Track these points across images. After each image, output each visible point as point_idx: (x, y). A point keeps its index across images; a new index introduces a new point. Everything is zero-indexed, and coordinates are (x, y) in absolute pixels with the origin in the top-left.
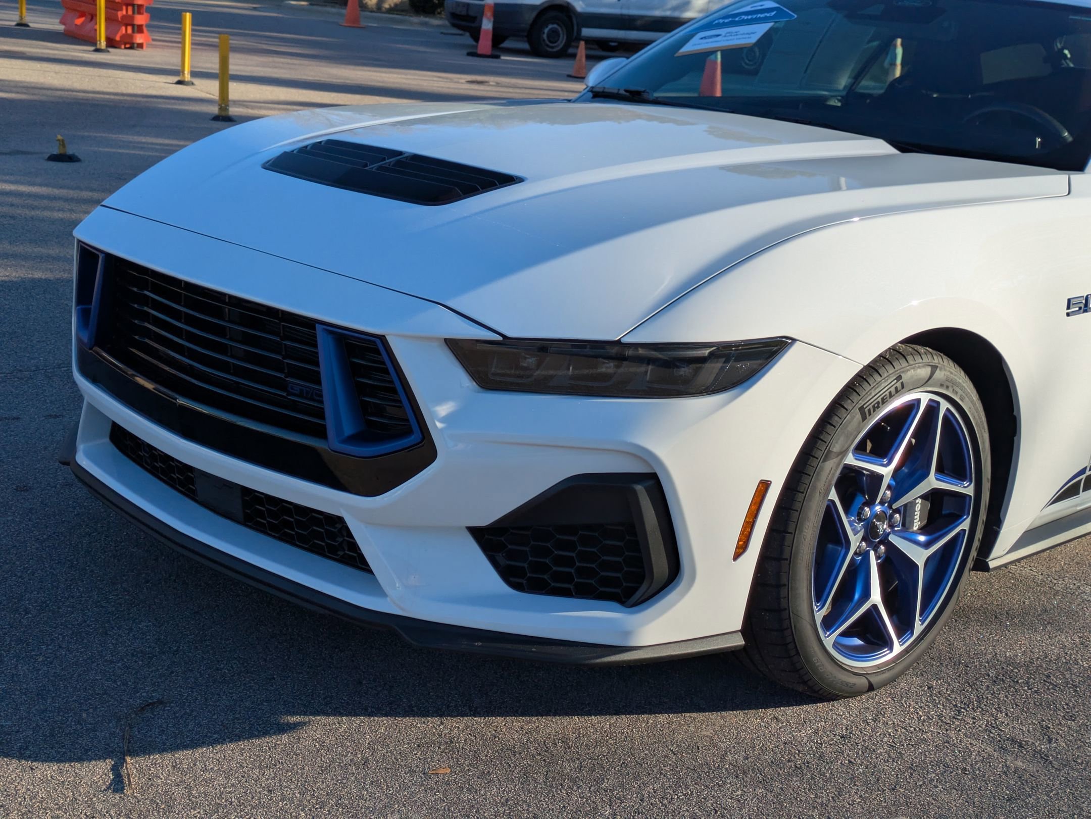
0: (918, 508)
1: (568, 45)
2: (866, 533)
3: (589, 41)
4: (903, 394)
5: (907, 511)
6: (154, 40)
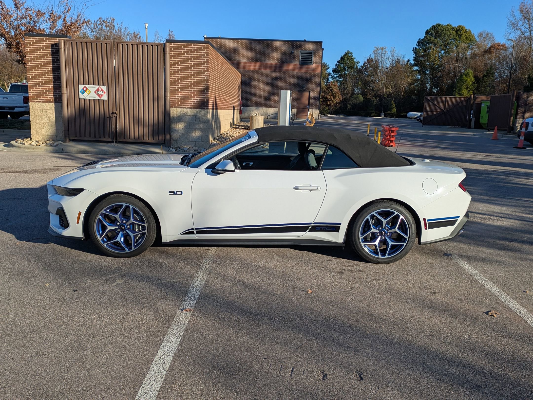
2: (119, 228)
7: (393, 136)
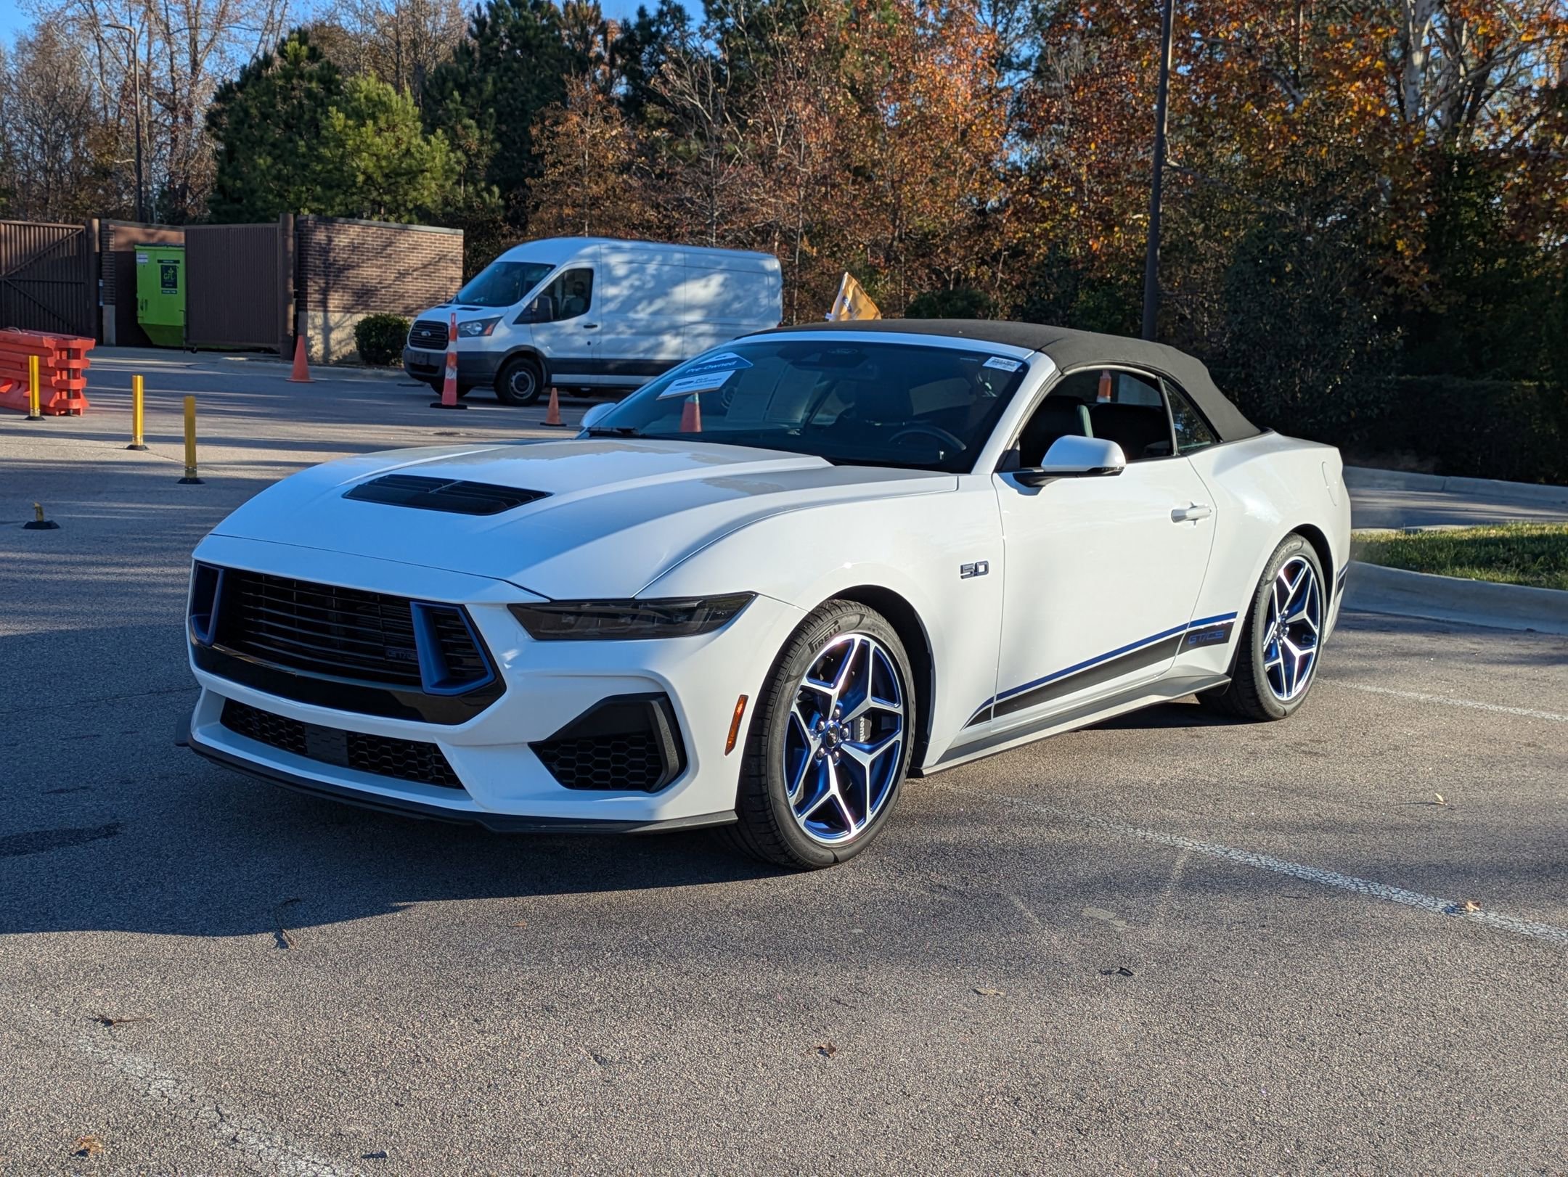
0: (862, 725)
1: (538, 391)
2: (823, 741)
3: (562, 387)
4: (840, 634)
5: (853, 725)
6: (92, 405)
7: (76, 370)
